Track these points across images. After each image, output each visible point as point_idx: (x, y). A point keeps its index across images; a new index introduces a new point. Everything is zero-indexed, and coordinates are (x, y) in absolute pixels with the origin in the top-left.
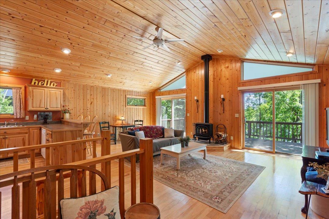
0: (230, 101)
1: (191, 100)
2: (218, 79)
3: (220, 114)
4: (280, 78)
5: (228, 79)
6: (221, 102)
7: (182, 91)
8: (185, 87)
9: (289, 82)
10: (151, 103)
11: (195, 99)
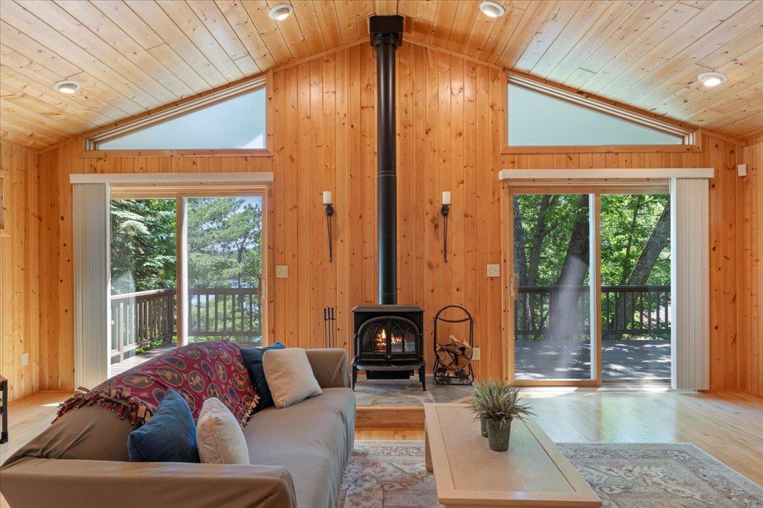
0: (466, 216)
1: (296, 207)
2: (421, 128)
3: (430, 266)
4: (617, 154)
5: (460, 134)
6: (432, 221)
7: (246, 159)
8: (258, 143)
9: (641, 168)
10: (33, 209)
11: (325, 202)
